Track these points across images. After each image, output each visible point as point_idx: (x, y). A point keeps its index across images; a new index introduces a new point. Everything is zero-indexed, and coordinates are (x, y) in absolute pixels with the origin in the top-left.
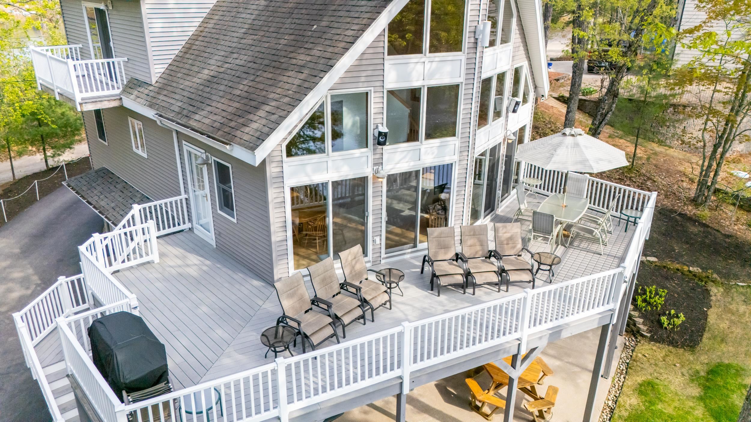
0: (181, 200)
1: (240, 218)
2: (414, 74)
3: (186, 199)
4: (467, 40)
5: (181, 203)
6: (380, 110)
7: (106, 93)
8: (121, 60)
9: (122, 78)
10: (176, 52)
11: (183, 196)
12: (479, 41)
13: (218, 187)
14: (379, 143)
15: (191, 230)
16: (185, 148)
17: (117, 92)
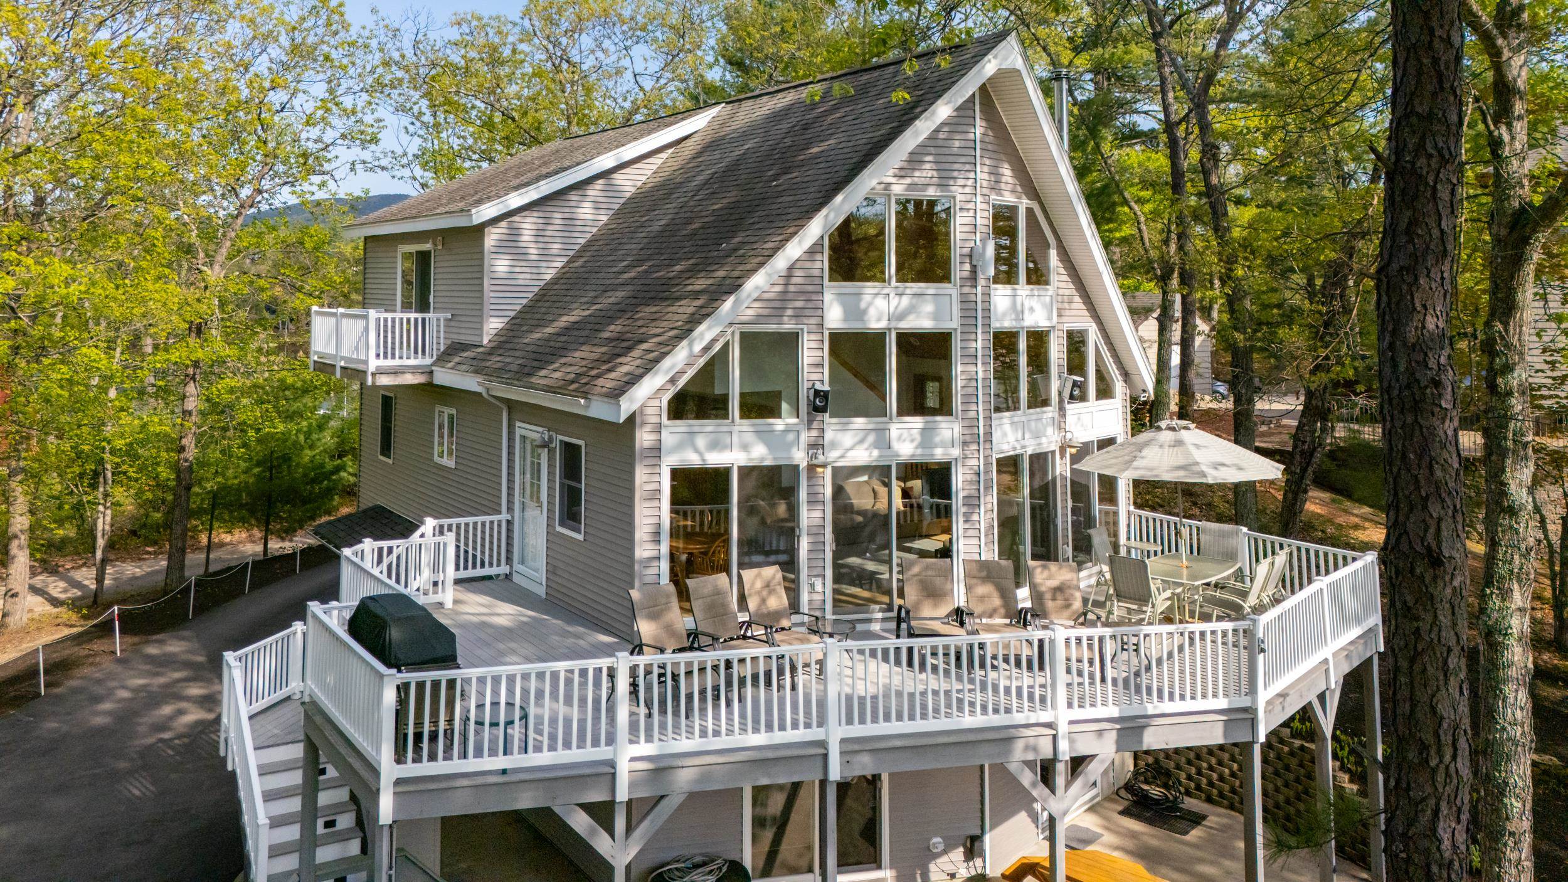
0: (500, 522)
1: (590, 530)
2: (872, 312)
3: (508, 522)
4: (960, 270)
5: (499, 526)
6: (818, 360)
7: (412, 362)
8: (442, 316)
9: (437, 340)
10: (524, 301)
11: (504, 516)
12: (979, 269)
13: (562, 485)
14: (817, 409)
15: (508, 577)
16: (518, 432)
17: (428, 361)
